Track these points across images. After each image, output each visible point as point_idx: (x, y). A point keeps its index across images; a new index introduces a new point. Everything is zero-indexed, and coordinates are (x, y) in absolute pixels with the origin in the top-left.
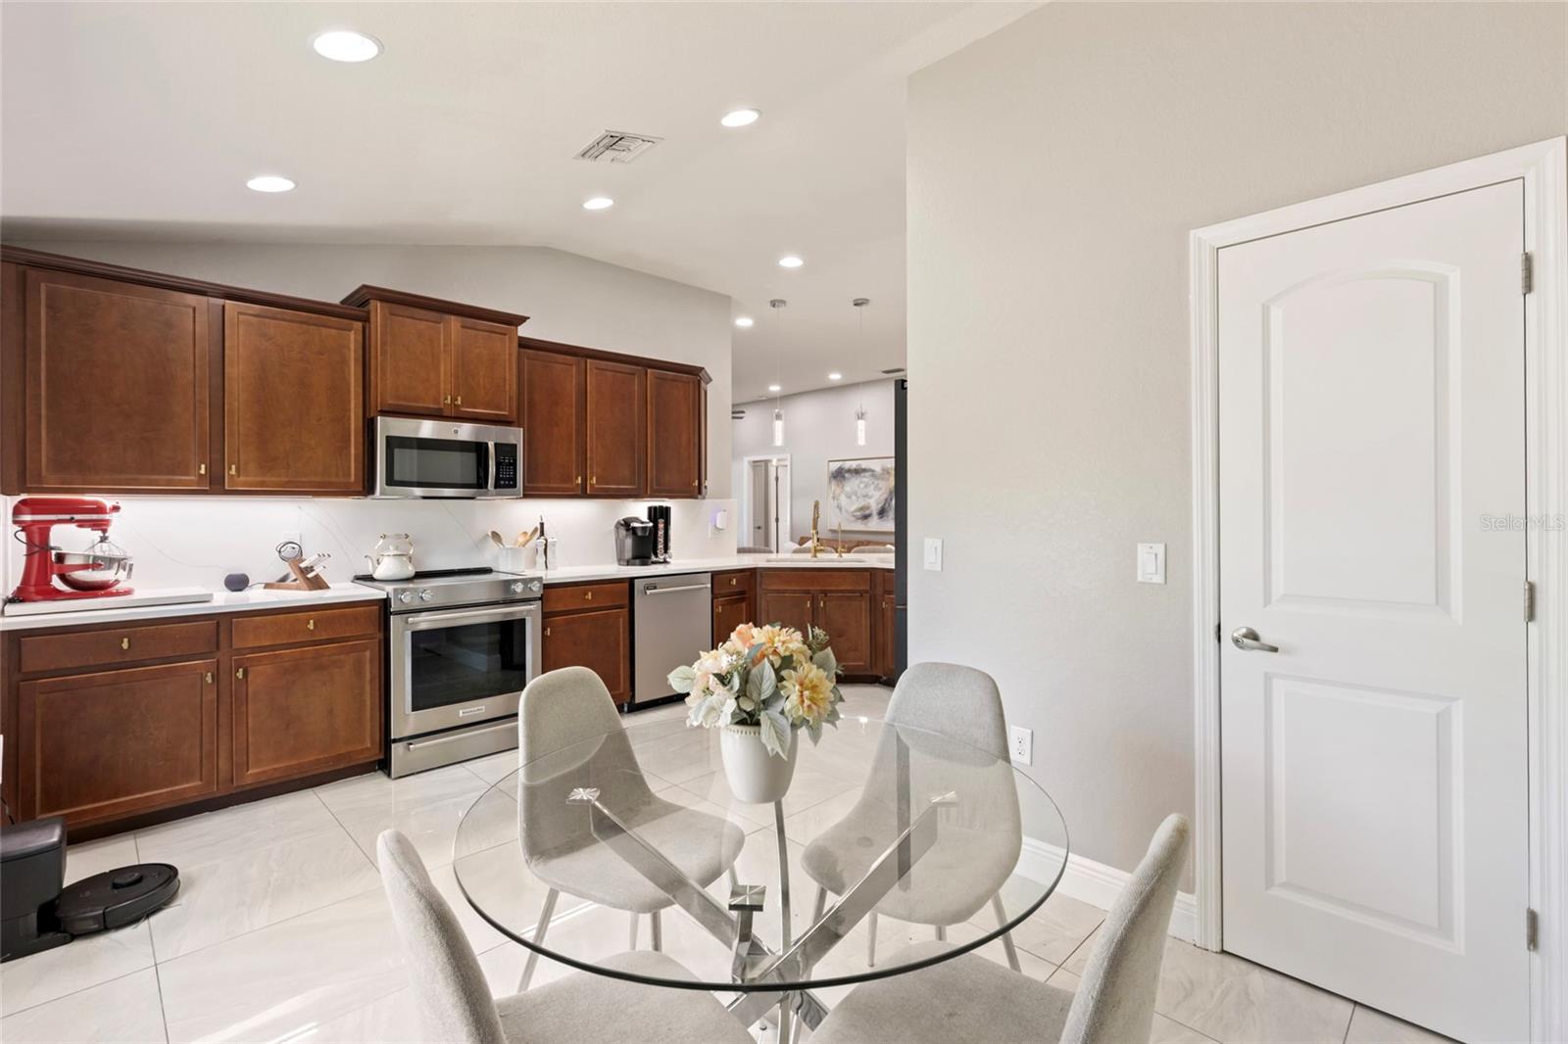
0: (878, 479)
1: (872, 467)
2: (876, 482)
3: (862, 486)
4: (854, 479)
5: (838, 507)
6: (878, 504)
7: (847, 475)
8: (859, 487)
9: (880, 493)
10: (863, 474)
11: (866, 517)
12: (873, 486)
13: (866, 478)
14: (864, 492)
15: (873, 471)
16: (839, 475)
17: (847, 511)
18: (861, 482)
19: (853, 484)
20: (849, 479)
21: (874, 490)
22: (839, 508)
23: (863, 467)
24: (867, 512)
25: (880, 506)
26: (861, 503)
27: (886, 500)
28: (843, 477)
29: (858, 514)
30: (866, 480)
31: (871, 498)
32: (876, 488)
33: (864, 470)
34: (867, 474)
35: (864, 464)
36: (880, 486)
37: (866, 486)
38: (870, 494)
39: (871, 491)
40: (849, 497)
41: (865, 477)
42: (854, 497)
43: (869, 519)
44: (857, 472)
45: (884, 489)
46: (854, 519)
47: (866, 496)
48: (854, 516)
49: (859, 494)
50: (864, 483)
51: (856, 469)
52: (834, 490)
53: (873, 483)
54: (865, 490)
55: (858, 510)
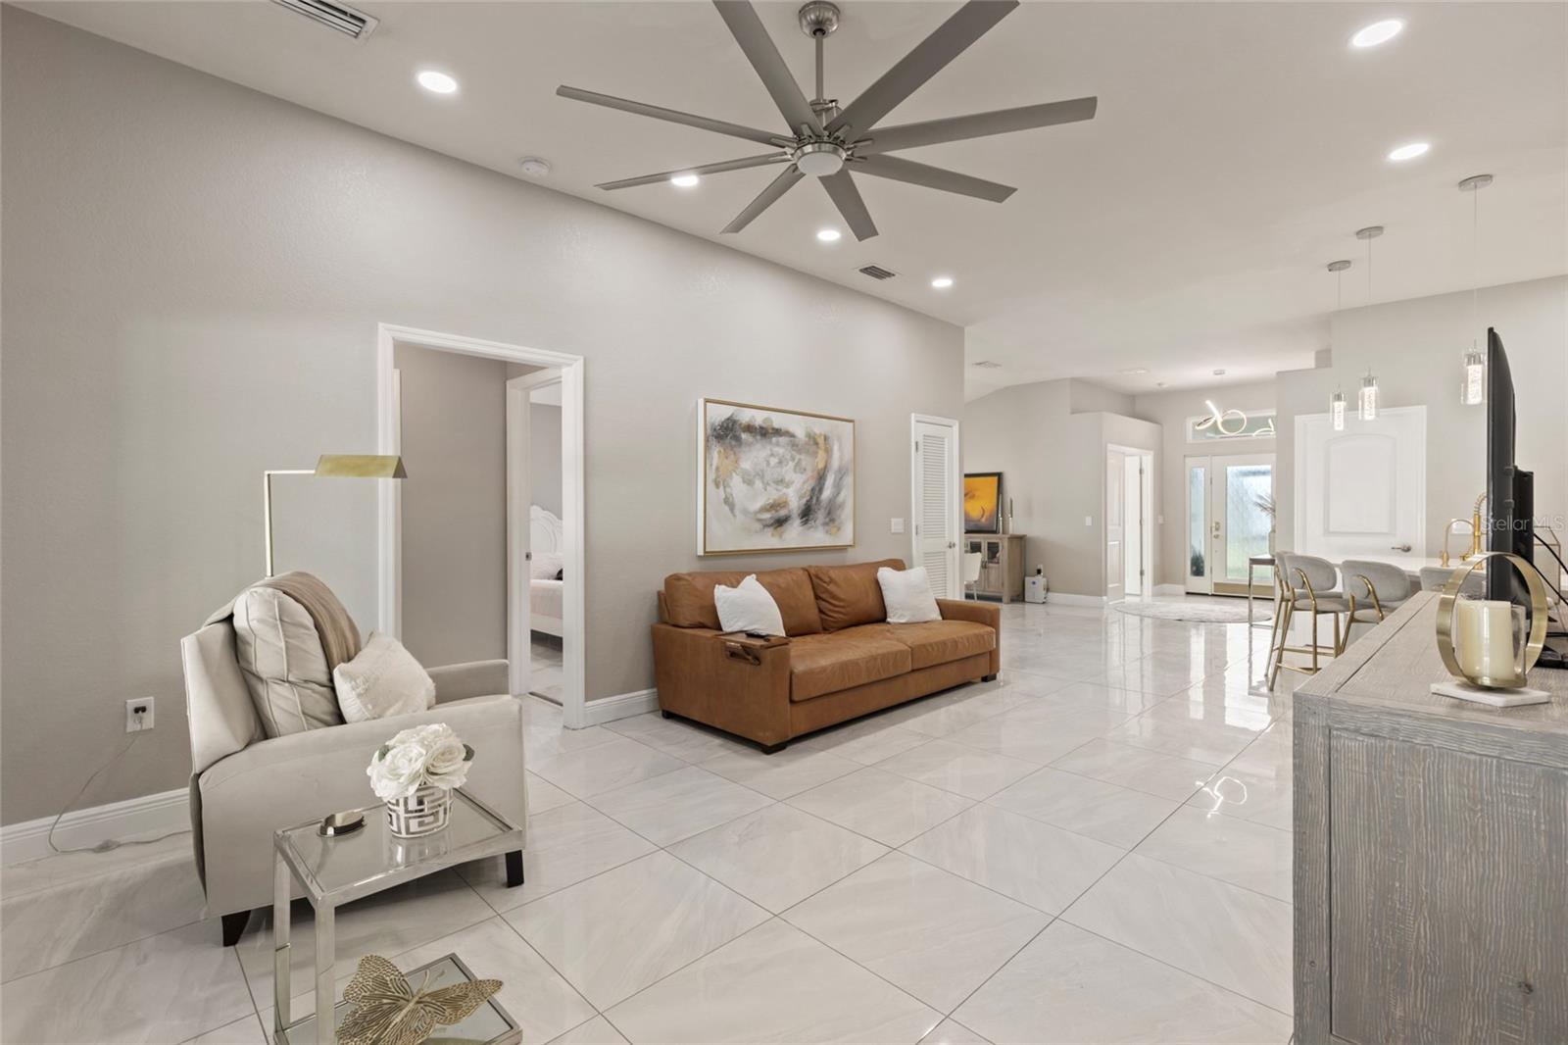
0: (799, 452)
1: (792, 429)
2: (798, 457)
3: (774, 461)
4: (758, 446)
5: (726, 500)
6: (800, 500)
7: (744, 436)
8: (768, 463)
9: (804, 477)
10: (774, 439)
11: (780, 522)
12: (791, 464)
13: (779, 448)
14: (776, 473)
15: (792, 436)
16: (727, 433)
17: (745, 512)
18: (772, 455)
19: (755, 455)
20: (750, 445)
21: (795, 470)
22: (729, 502)
23: (775, 425)
24: (783, 513)
25: (804, 501)
26: (772, 495)
27: (813, 490)
28: (737, 439)
29: (767, 516)
30: (780, 451)
31: (788, 486)
32: (797, 467)
33: (778, 432)
34: (783, 440)
35: (778, 421)
36: (803, 463)
37: (780, 462)
38: (787, 478)
39: (788, 472)
40: (749, 482)
41: (778, 444)
42: (758, 484)
43: (787, 526)
44: (765, 433)
45: (808, 472)
46: (758, 526)
47: (780, 482)
48: (759, 520)
49: (768, 477)
50: (776, 460)
51: (761, 428)
52: (717, 469)
53: (793, 459)
54: (779, 470)
55: (764, 509)
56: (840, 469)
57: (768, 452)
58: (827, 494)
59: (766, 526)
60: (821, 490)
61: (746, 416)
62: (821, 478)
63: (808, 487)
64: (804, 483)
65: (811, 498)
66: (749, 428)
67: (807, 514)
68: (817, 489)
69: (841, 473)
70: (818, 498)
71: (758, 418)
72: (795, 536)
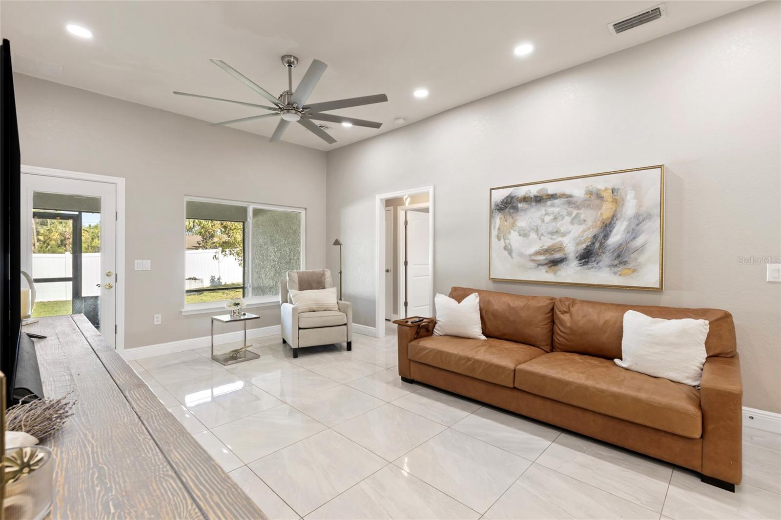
0: (578, 208)
1: (568, 192)
2: (575, 212)
3: (547, 219)
4: (533, 210)
5: (505, 248)
6: (578, 244)
7: (520, 205)
8: (543, 221)
9: (584, 227)
10: (549, 203)
11: (555, 263)
12: (568, 219)
13: (556, 208)
14: (551, 227)
15: (570, 196)
16: (508, 206)
17: (521, 255)
18: (547, 214)
19: (529, 218)
20: (526, 210)
21: (572, 223)
22: (508, 249)
23: (550, 192)
24: (557, 256)
25: (584, 246)
26: (547, 242)
27: (595, 237)
28: (516, 208)
29: (541, 258)
30: (556, 210)
31: (564, 235)
32: (575, 220)
33: (553, 197)
34: (556, 201)
35: (551, 189)
36: (582, 217)
37: (555, 218)
38: (563, 230)
39: (564, 224)
40: (524, 234)
41: (552, 205)
42: (533, 235)
43: (561, 266)
44: (539, 200)
45: (590, 222)
46: (533, 265)
47: (556, 233)
48: (533, 261)
49: (542, 230)
50: (551, 217)
51: (536, 197)
52: (499, 229)
53: (569, 214)
54: (554, 224)
55: (538, 253)
56: (637, 216)
57: (543, 212)
58: (616, 238)
59: (539, 265)
60: (606, 236)
61: (521, 192)
62: (607, 227)
63: (590, 234)
64: (584, 231)
65: (593, 243)
66: (525, 199)
67: (587, 257)
68: (602, 235)
69: (639, 220)
70: (601, 244)
71: (533, 190)
72: (571, 273)
